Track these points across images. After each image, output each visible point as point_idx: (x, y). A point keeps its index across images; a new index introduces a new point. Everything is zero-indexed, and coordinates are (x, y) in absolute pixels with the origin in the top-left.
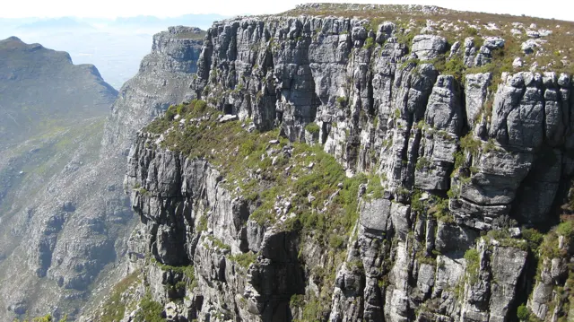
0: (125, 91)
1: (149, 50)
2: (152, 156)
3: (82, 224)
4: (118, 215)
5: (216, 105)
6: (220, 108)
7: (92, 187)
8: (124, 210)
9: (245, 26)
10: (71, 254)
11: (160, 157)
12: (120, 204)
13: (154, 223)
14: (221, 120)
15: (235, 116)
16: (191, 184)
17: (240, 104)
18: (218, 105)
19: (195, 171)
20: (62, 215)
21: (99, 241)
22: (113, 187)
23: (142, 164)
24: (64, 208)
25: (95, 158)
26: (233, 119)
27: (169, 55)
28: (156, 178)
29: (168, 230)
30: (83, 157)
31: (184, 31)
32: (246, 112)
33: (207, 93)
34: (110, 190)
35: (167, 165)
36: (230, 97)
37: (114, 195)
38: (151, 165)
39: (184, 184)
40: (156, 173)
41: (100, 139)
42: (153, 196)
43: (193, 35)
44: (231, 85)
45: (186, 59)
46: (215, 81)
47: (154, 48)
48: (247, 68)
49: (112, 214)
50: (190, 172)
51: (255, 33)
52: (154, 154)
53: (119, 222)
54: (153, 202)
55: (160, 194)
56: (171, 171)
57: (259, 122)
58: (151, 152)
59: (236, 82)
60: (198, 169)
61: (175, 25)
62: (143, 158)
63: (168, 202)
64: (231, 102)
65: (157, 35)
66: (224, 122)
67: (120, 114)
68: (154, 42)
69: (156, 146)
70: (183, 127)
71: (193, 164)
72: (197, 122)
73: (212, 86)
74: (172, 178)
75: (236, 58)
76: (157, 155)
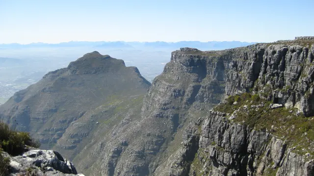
0: (156, 82)
1: (169, 60)
2: (226, 128)
3: (132, 153)
4: (151, 150)
5: (266, 97)
6: (270, 100)
7: (138, 134)
8: (155, 147)
9: (293, 51)
10: (125, 170)
11: (233, 128)
12: (152, 144)
13: (225, 167)
14: (272, 107)
15: (281, 105)
16: (255, 146)
17: (287, 98)
18: (268, 97)
19: (259, 138)
20: (121, 148)
21: (140, 164)
22: (149, 134)
23: (219, 131)
24: (122, 144)
25: (139, 118)
26: (280, 107)
27: (181, 63)
28: (230, 140)
29: (235, 173)
30: (132, 117)
31: (189, 50)
32: (292, 103)
33: (257, 90)
34: (147, 136)
35: (238, 133)
36: (280, 93)
37: (149, 139)
38: (226, 133)
39: (250, 146)
40: (230, 137)
41: (141, 107)
42: (227, 151)
43: (195, 53)
44: (280, 87)
45: (190, 65)
46: (264, 83)
47: (172, 59)
48: (295, 76)
49: (148, 149)
50: (255, 139)
51: (301, 55)
52: (228, 126)
53: (151, 153)
54: (226, 155)
55: (232, 151)
56: (241, 137)
57: (307, 110)
58: (226, 124)
59: (284, 84)
60: (261, 137)
61: (184, 47)
62: (220, 127)
63: (237, 156)
64: (279, 96)
65: (174, 52)
66: (274, 108)
67: (153, 94)
68: (172, 56)
69: (229, 121)
70: (247, 110)
71: (258, 134)
72: (256, 107)
73: (261, 85)
74: (241, 141)
75: (284, 70)
76: (231, 127)
